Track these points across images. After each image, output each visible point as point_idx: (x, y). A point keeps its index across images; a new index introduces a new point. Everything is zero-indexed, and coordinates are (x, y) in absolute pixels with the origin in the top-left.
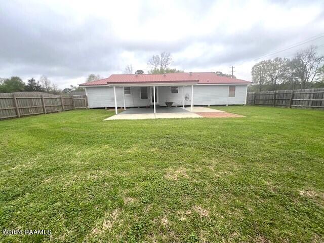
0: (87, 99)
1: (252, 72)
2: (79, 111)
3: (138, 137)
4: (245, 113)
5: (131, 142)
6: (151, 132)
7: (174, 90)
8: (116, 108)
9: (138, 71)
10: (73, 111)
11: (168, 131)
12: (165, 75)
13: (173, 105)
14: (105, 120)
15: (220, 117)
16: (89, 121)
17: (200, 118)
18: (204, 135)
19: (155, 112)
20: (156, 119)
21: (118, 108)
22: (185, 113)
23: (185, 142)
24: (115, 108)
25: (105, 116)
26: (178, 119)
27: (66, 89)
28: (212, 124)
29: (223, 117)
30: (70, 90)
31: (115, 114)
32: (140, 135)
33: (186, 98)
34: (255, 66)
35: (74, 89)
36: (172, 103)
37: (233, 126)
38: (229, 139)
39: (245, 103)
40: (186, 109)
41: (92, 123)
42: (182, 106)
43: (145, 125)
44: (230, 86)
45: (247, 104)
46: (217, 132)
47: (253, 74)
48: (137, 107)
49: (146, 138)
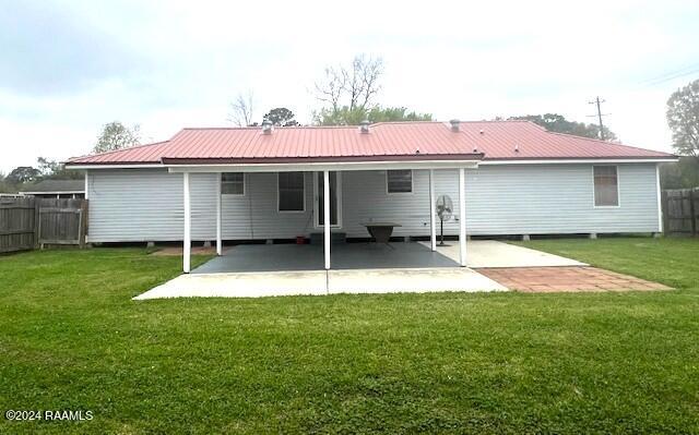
0: (86, 212)
1: (669, 115)
2: (51, 256)
3: (256, 388)
4: (666, 273)
5: (227, 412)
6: (308, 361)
7: (399, 182)
8: (187, 245)
9: (273, 112)
10: (31, 256)
11: (373, 355)
12: (365, 132)
13: (396, 232)
14: (142, 297)
15: (572, 289)
16: (81, 303)
17: (494, 294)
18: (513, 381)
19: (328, 264)
20: (331, 299)
21: (194, 244)
22: (441, 271)
23: (442, 413)
24: (180, 244)
25: (144, 279)
26: (412, 297)
27: (20, 169)
28: (543, 325)
29: (585, 288)
30: (33, 172)
31: (181, 272)
32: (264, 376)
33: (441, 209)
34: (677, 95)
35: (48, 171)
36: (390, 228)
37: (625, 335)
38: (614, 402)
39: (660, 230)
40: (442, 251)
41: (89, 314)
42: (428, 239)
43: (287, 324)
44: (597, 167)
45: (668, 232)
46: (566, 365)
47: (673, 124)
48: (262, 242)
49: (286, 395)
